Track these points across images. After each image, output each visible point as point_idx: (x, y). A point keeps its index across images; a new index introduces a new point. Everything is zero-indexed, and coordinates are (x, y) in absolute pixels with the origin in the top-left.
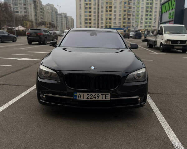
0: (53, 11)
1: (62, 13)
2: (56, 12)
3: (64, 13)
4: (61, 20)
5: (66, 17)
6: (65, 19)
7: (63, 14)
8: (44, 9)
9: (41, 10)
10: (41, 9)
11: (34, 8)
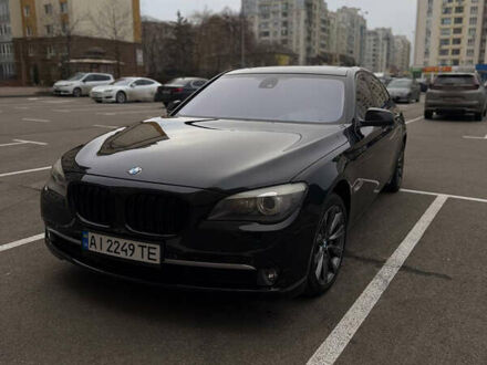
0: (353, 25)
1: (377, 29)
2: (363, 27)
3: (383, 29)
4: (372, 48)
5: (388, 38)
6: (385, 43)
7: (380, 32)
8: (332, 22)
9: (323, 26)
10: (324, 22)
11: (306, 21)
